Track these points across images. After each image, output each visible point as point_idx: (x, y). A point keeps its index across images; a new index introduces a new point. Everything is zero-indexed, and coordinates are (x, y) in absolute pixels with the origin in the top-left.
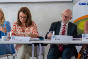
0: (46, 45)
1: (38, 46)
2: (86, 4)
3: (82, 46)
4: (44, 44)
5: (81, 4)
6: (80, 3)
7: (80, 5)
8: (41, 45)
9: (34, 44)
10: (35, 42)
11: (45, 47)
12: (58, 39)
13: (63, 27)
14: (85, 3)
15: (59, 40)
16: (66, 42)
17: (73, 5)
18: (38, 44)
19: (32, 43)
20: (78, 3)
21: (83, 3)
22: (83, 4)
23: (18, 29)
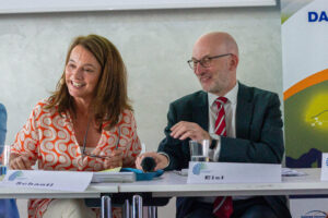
0: (162, 200)
1: (131, 203)
4: (154, 196)
5: (313, 17)
6: (310, 14)
7: (310, 20)
8: (140, 202)
9: (109, 199)
10: (113, 188)
12: (217, 178)
17: (280, 21)
19: (102, 194)
20: (302, 14)
21: (323, 14)
23: (57, 130)
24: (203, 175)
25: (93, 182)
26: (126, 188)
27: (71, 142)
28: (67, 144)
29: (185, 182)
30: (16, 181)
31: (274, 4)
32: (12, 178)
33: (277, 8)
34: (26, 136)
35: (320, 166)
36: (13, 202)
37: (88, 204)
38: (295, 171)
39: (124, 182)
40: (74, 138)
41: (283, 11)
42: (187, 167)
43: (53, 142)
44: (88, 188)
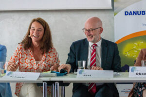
0: (67, 84)
1: (55, 85)
2: (136, 14)
4: (64, 82)
5: (127, 13)
6: (125, 12)
7: (126, 15)
8: (58, 85)
9: (46, 83)
10: (48, 79)
11: (66, 87)
12: (89, 76)
13: (92, 48)
14: (134, 12)
18: (54, 82)
19: (43, 81)
20: (123, 12)
21: (131, 12)
23: (27, 55)
24: (83, 74)
25: (40, 77)
26: (53, 79)
27: (32, 59)
28: (31, 60)
29: (76, 77)
30: (10, 76)
31: (112, 8)
32: (8, 74)
33: (113, 10)
34: (15, 57)
35: (128, 71)
36: (9, 84)
37: (38, 85)
38: (119, 73)
39: (52, 77)
40: (33, 58)
41: (115, 11)
42: (77, 71)
43: (25, 59)
44: (38, 79)
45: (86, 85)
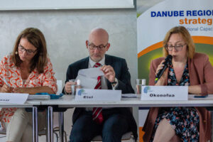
2: (166, 15)
3: (148, 111)
5: (154, 14)
6: (152, 13)
7: (152, 16)
8: (52, 110)
9: (36, 108)
10: (38, 103)
14: (163, 12)
15: (91, 99)
16: (106, 103)
17: (136, 16)
19: (33, 106)
20: (148, 13)
21: (159, 12)
22: (159, 14)
23: (12, 73)
24: (83, 95)
25: (28, 100)
26: (44, 103)
27: (18, 79)
28: (16, 80)
31: (133, 7)
33: (135, 9)
39: (44, 100)
40: (20, 77)
41: (138, 11)
44: (26, 103)
45: (87, 110)
